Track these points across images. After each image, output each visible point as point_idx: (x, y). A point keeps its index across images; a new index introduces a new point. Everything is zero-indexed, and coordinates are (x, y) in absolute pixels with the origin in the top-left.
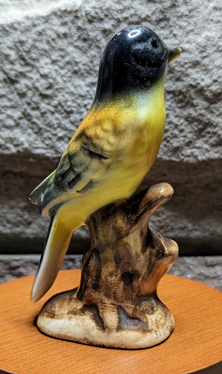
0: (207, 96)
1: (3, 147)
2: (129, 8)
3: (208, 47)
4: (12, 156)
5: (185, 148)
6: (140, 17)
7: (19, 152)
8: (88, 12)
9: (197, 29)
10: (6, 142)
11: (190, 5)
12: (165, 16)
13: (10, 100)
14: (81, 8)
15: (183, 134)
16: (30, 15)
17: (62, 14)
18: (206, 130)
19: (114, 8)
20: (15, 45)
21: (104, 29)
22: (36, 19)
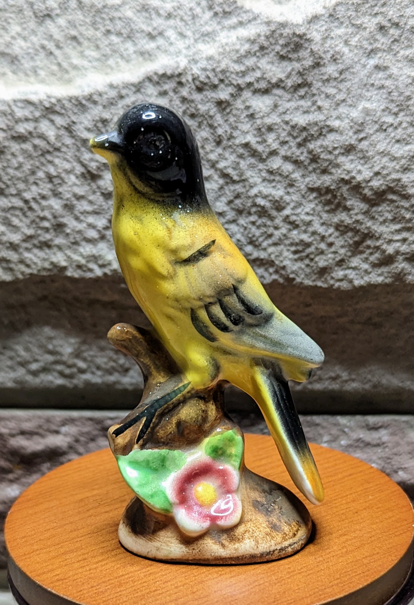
0: (365, 195)
1: (85, 269)
2: (253, 70)
3: (367, 125)
4: (97, 280)
5: (336, 268)
6: (269, 82)
7: (105, 274)
8: (196, 75)
9: (351, 99)
10: (88, 262)
11: (341, 63)
12: (305, 80)
13: (91, 202)
14: (187, 71)
15: (333, 249)
16: (115, 83)
17: (160, 79)
18: (365, 244)
19: (232, 70)
20: (95, 125)
21: (219, 100)
22: (124, 88)
